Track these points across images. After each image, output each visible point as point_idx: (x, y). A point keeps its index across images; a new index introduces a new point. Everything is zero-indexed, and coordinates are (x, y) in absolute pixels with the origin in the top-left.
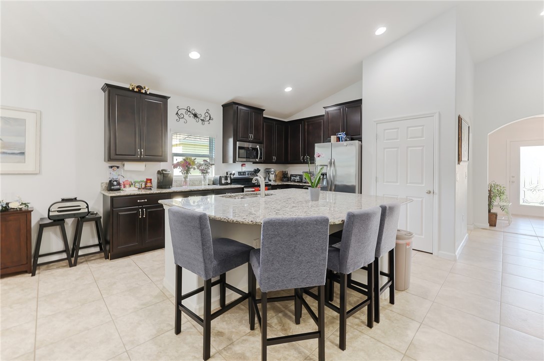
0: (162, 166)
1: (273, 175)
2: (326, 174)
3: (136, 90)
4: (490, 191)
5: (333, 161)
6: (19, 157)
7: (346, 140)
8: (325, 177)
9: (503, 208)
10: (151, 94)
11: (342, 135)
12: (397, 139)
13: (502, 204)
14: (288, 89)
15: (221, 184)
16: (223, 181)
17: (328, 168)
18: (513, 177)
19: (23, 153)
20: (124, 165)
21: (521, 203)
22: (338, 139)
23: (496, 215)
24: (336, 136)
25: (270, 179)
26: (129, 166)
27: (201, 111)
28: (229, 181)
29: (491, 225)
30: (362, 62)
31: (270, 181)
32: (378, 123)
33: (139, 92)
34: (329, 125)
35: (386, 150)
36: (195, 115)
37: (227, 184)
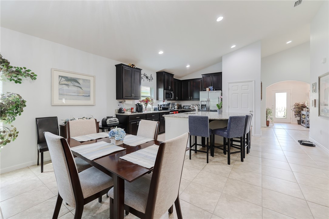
0: (137, 102)
1: (177, 106)
2: (206, 105)
3: (132, 66)
4: (267, 111)
5: (209, 99)
6: (88, 97)
7: (213, 90)
8: (205, 106)
9: (271, 119)
10: (137, 68)
11: (211, 88)
12: (237, 90)
13: (271, 117)
14: (188, 66)
15: (159, 110)
16: (160, 109)
17: (207, 103)
18: (273, 106)
19: (89, 96)
20: (125, 101)
21: (276, 117)
22: (210, 90)
23: (269, 122)
24: (208, 88)
25: (175, 108)
26: (127, 102)
27: (149, 76)
28: (162, 109)
29: (267, 126)
30: (222, 57)
31: (175, 109)
32: (229, 83)
33: (133, 67)
34: (205, 83)
35: (233, 94)
36: (147, 77)
37: (161, 110)
